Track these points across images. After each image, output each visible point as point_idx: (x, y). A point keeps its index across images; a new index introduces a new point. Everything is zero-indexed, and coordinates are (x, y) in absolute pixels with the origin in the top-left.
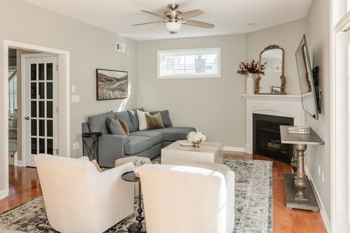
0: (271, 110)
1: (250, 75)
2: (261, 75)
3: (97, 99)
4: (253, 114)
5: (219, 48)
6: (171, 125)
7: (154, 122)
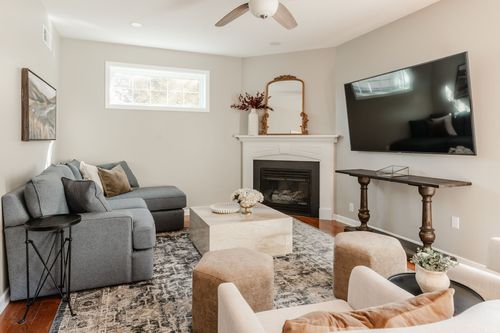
0: (287, 154)
1: (253, 110)
2: (269, 111)
3: (23, 139)
4: (254, 161)
5: (208, 72)
6: (138, 186)
7: (117, 182)
